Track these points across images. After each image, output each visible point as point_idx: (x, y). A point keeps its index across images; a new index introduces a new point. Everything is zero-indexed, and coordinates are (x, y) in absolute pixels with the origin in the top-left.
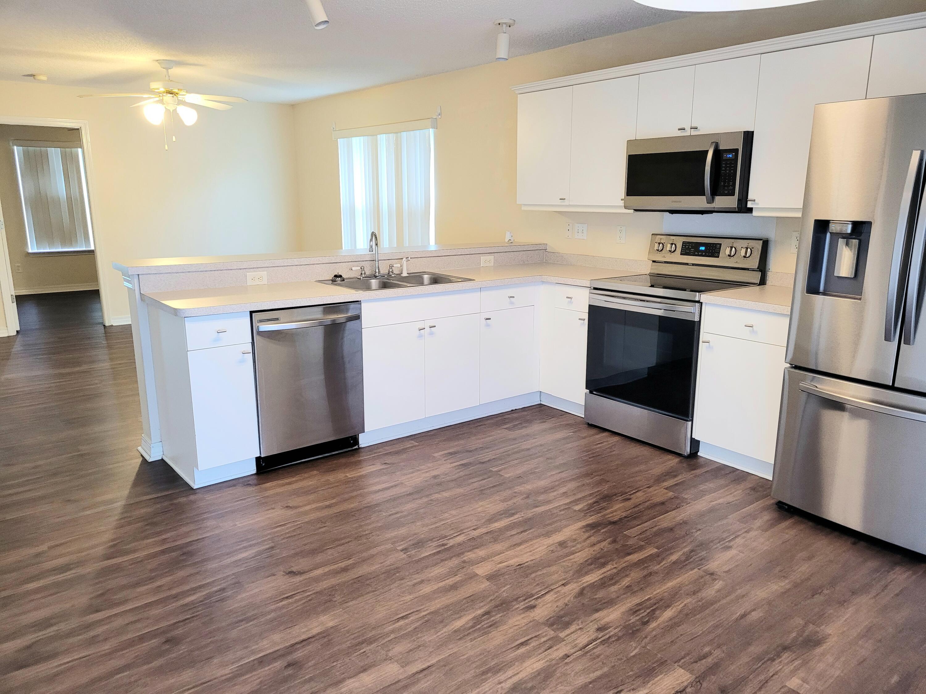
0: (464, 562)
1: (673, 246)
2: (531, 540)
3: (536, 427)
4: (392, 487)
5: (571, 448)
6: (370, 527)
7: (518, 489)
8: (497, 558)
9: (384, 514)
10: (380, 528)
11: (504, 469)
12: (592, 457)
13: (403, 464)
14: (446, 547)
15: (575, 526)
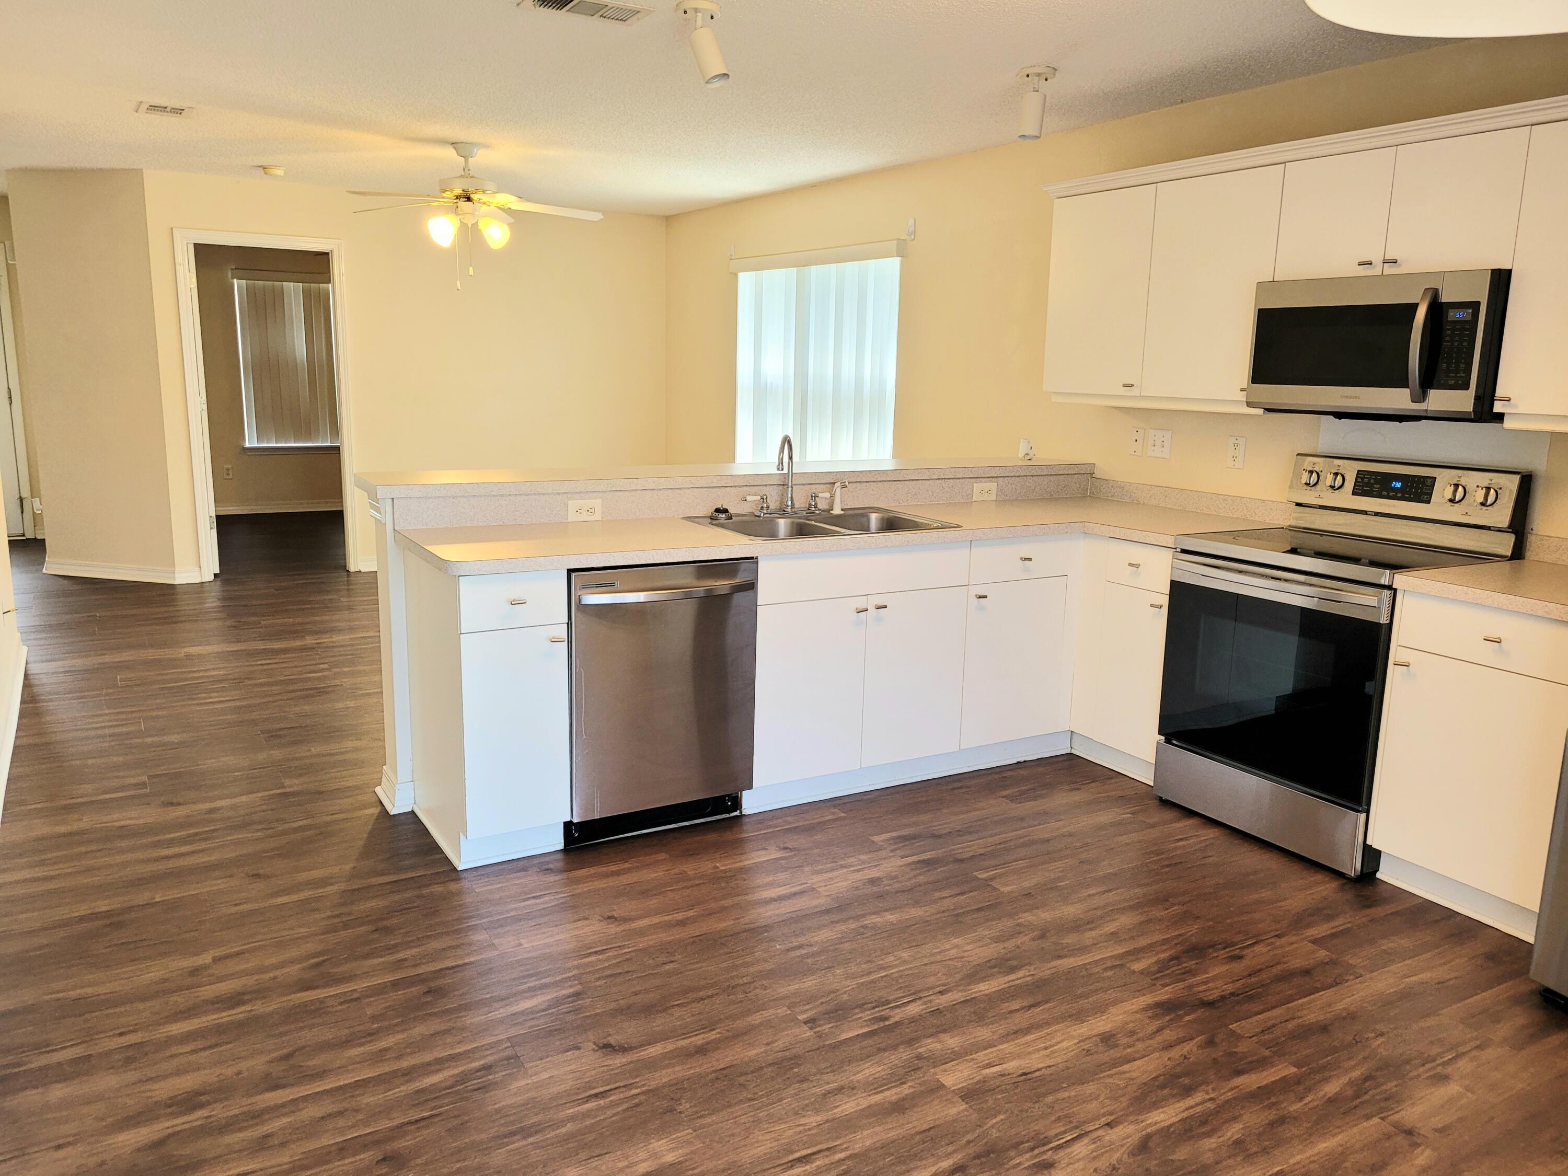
0: (919, 1057)
1: (1339, 477)
2: (1047, 1024)
3: (1062, 798)
4: (795, 894)
5: (1127, 844)
6: (751, 970)
7: (1027, 917)
8: (981, 1056)
9: (778, 947)
10: (770, 974)
11: (1001, 875)
12: (1168, 866)
13: (816, 851)
14: (887, 1023)
15: (1133, 1004)
